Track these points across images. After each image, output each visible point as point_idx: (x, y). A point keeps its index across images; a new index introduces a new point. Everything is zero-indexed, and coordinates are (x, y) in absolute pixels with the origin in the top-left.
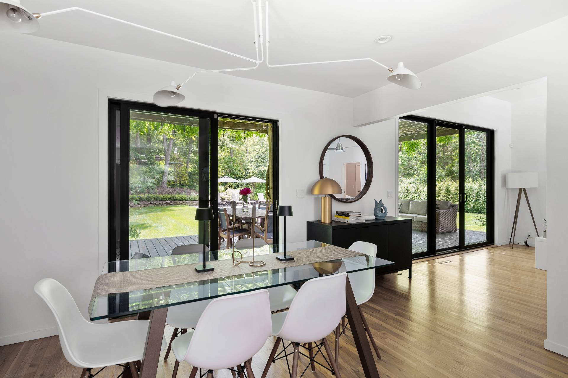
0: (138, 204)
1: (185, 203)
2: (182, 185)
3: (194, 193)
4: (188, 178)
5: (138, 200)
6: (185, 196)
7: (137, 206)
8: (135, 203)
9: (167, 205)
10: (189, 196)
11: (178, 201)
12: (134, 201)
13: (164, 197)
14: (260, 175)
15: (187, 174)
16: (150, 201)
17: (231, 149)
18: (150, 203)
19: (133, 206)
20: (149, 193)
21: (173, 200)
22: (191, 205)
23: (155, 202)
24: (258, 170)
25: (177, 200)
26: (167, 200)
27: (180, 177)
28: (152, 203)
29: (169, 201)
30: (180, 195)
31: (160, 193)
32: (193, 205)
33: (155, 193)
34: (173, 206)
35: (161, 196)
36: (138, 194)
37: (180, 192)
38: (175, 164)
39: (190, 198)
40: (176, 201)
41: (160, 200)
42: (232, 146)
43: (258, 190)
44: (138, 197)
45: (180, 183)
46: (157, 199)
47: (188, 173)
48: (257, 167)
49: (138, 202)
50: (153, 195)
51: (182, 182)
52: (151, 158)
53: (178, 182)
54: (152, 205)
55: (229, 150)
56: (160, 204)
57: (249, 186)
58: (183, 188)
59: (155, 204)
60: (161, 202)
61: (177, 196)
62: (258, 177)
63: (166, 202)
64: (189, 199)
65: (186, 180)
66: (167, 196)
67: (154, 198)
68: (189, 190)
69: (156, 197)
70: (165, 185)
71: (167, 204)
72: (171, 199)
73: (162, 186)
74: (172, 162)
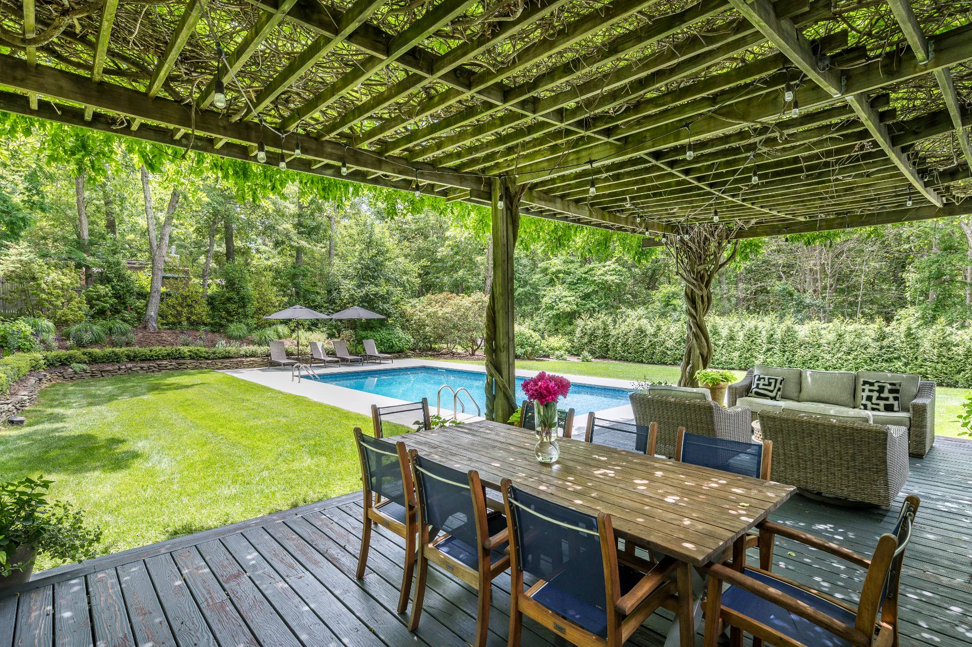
0: (85, 371)
1: (204, 366)
2: (194, 324)
3: (224, 342)
4: (207, 308)
5: (85, 362)
6: (203, 349)
7: (82, 377)
8: (77, 370)
9: (160, 371)
10: (213, 349)
11: (188, 361)
12: (74, 365)
13: (153, 353)
14: (368, 302)
15: (204, 300)
16: (118, 362)
17: (299, 250)
18: (117, 367)
19: (71, 378)
20: (114, 344)
21: (175, 359)
22: (219, 369)
23: (129, 365)
24: (361, 293)
25: (183, 358)
26: (159, 359)
27: (189, 306)
28: (123, 367)
29: (165, 362)
30: (192, 348)
31: (140, 343)
32: (223, 369)
33: (128, 344)
34: (176, 373)
35: (145, 350)
36: (84, 347)
37: (190, 339)
38: (176, 279)
39: (214, 353)
40: (182, 361)
41: (143, 361)
42: (303, 243)
43: (363, 334)
44: (84, 354)
45: (188, 319)
46: (135, 357)
47: (206, 298)
48: (360, 286)
49: (85, 366)
50: (123, 349)
51: (194, 317)
52: (118, 263)
53: (184, 319)
54: (122, 371)
55: (294, 253)
56: (142, 368)
57: (339, 323)
58: (198, 331)
59: (130, 369)
60: (145, 365)
61: (185, 349)
62: (363, 307)
63: (159, 363)
64: (212, 356)
65: (204, 313)
66: (160, 350)
67: (128, 356)
68: (210, 335)
69: (132, 354)
70: (153, 325)
71: (160, 368)
72: (169, 356)
73: (145, 328)
74: (168, 275)
